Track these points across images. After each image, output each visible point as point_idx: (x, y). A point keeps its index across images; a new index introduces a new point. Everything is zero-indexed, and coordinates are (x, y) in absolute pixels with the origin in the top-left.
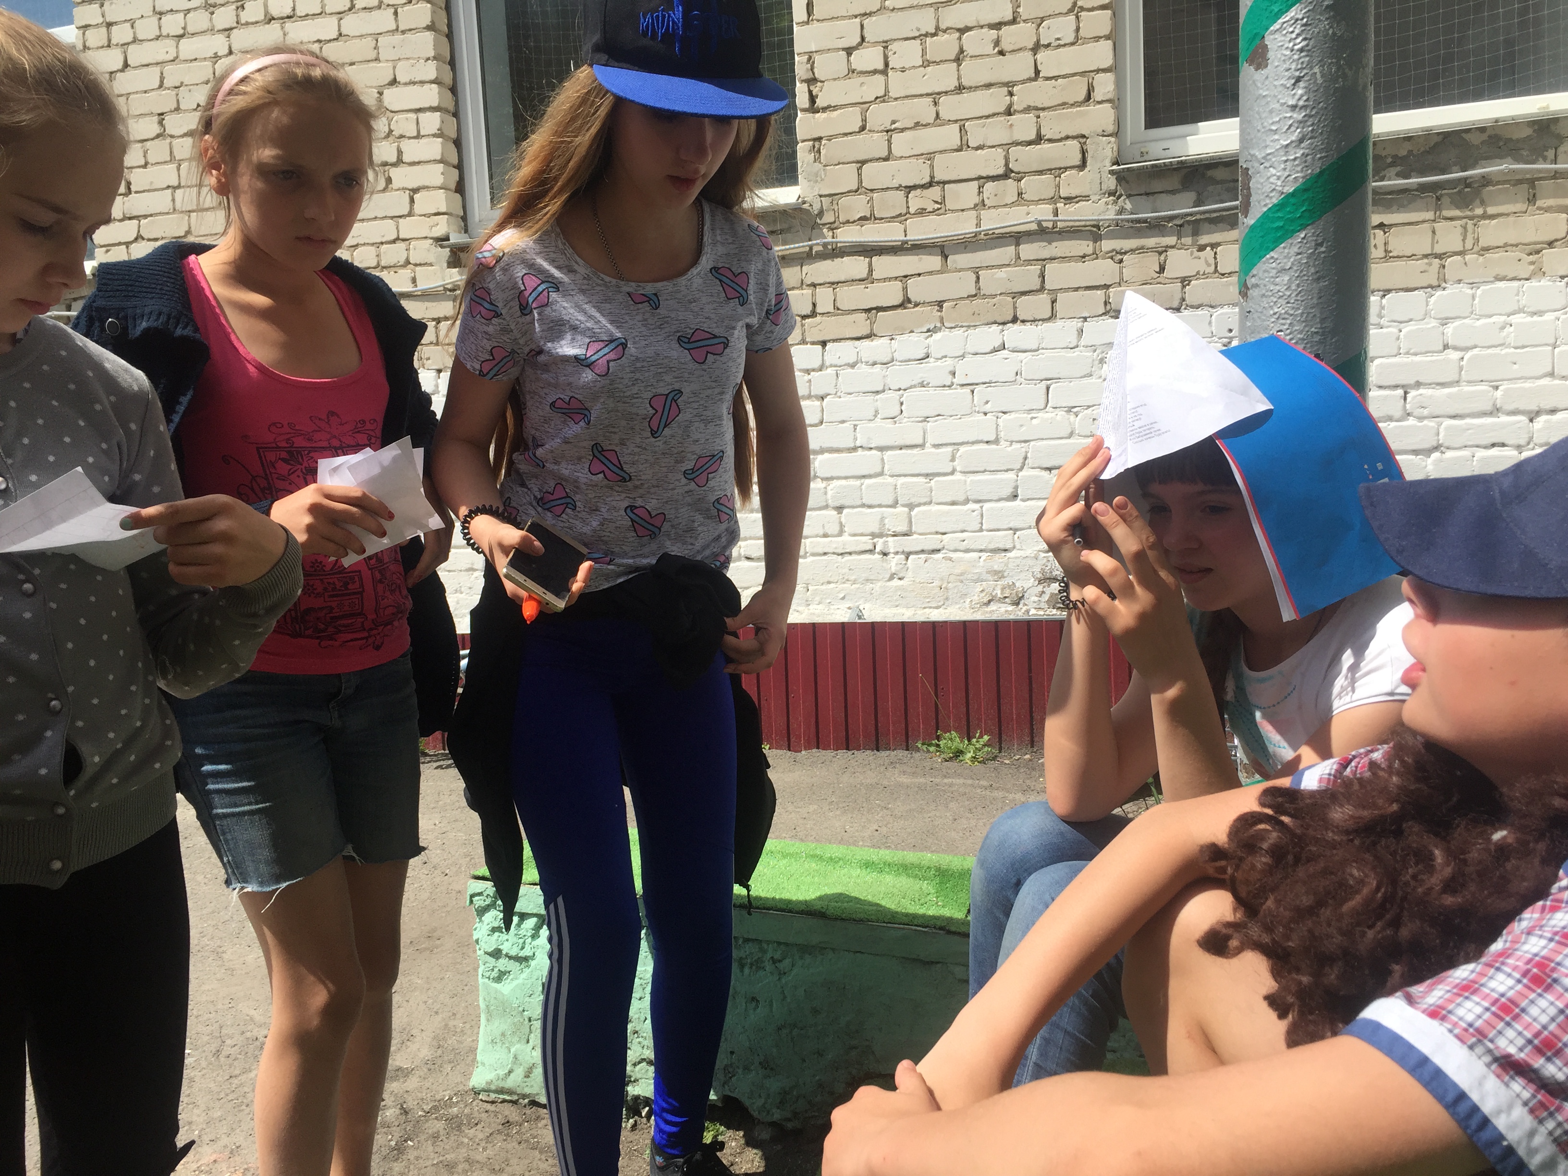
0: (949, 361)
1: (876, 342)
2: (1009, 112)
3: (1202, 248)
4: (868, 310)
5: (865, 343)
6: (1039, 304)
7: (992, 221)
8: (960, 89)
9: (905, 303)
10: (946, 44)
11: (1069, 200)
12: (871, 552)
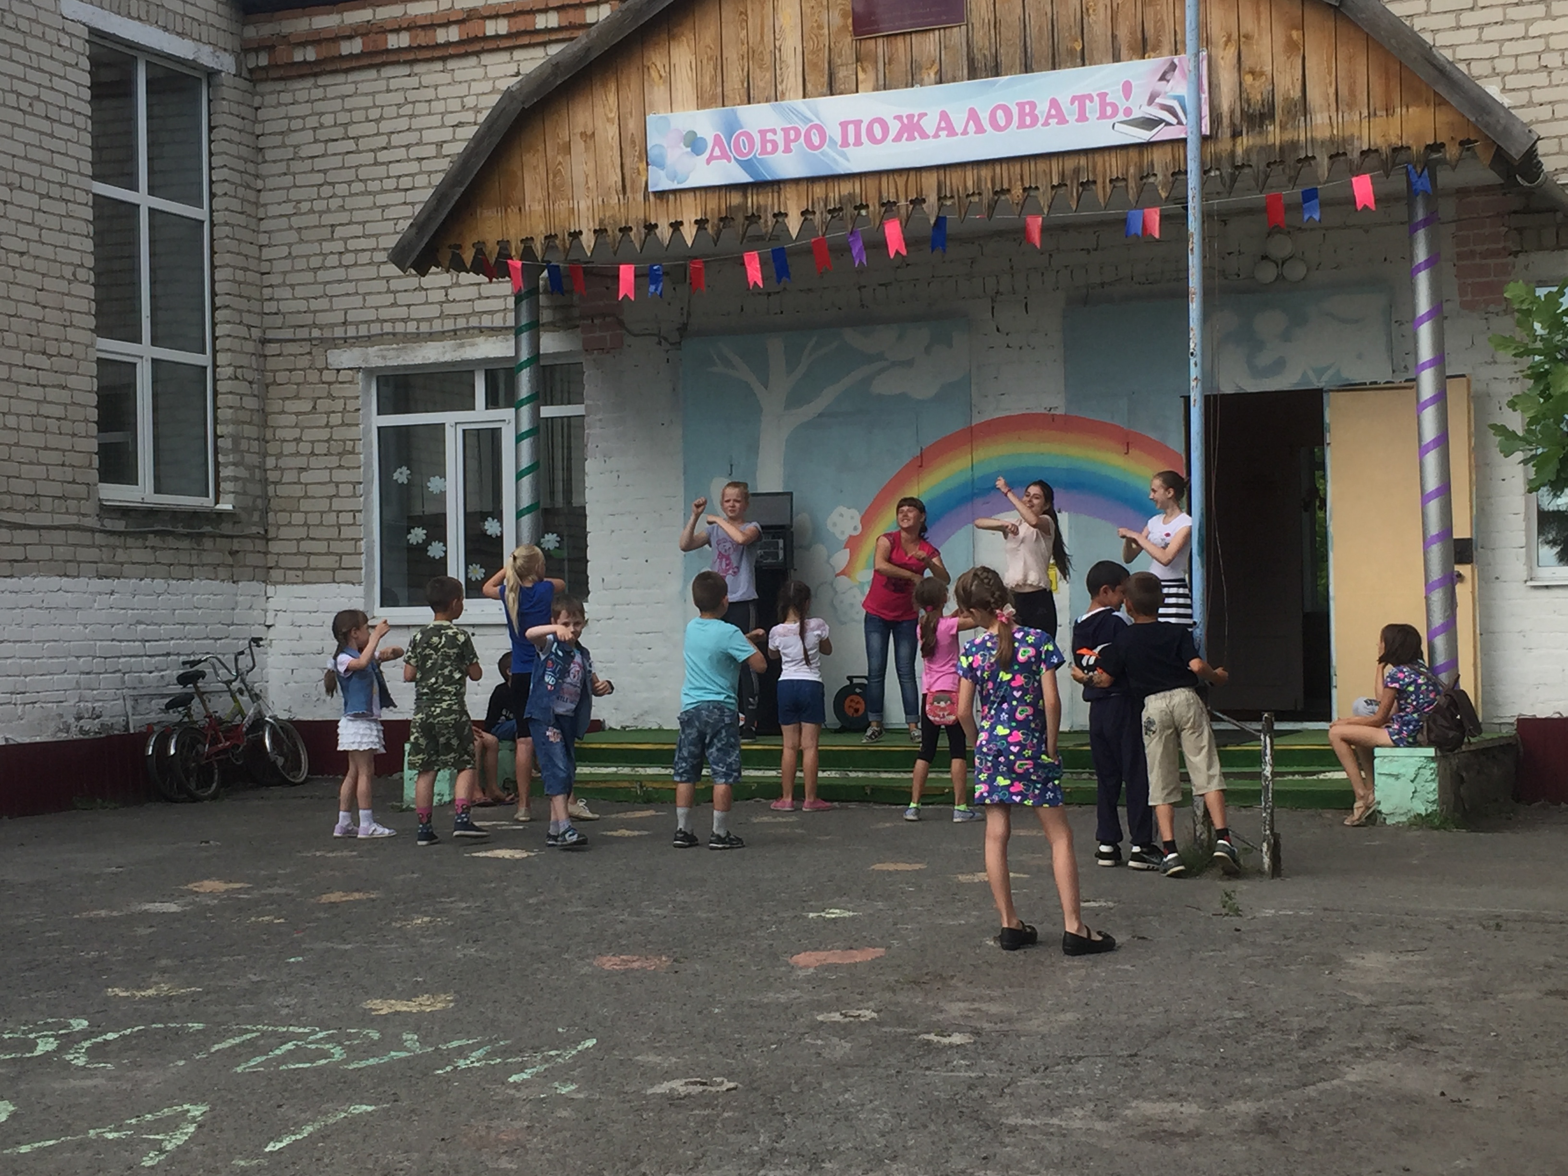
0: (40, 594)
1: (14, 580)
2: (63, 465)
3: (127, 548)
4: (10, 561)
5: (8, 580)
6: (71, 568)
7: (59, 520)
8: (46, 448)
9: (26, 560)
10: (40, 422)
11: (84, 515)
12: (9, 703)
